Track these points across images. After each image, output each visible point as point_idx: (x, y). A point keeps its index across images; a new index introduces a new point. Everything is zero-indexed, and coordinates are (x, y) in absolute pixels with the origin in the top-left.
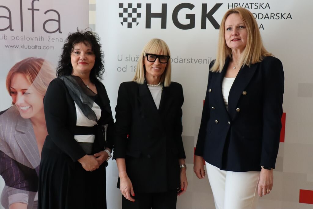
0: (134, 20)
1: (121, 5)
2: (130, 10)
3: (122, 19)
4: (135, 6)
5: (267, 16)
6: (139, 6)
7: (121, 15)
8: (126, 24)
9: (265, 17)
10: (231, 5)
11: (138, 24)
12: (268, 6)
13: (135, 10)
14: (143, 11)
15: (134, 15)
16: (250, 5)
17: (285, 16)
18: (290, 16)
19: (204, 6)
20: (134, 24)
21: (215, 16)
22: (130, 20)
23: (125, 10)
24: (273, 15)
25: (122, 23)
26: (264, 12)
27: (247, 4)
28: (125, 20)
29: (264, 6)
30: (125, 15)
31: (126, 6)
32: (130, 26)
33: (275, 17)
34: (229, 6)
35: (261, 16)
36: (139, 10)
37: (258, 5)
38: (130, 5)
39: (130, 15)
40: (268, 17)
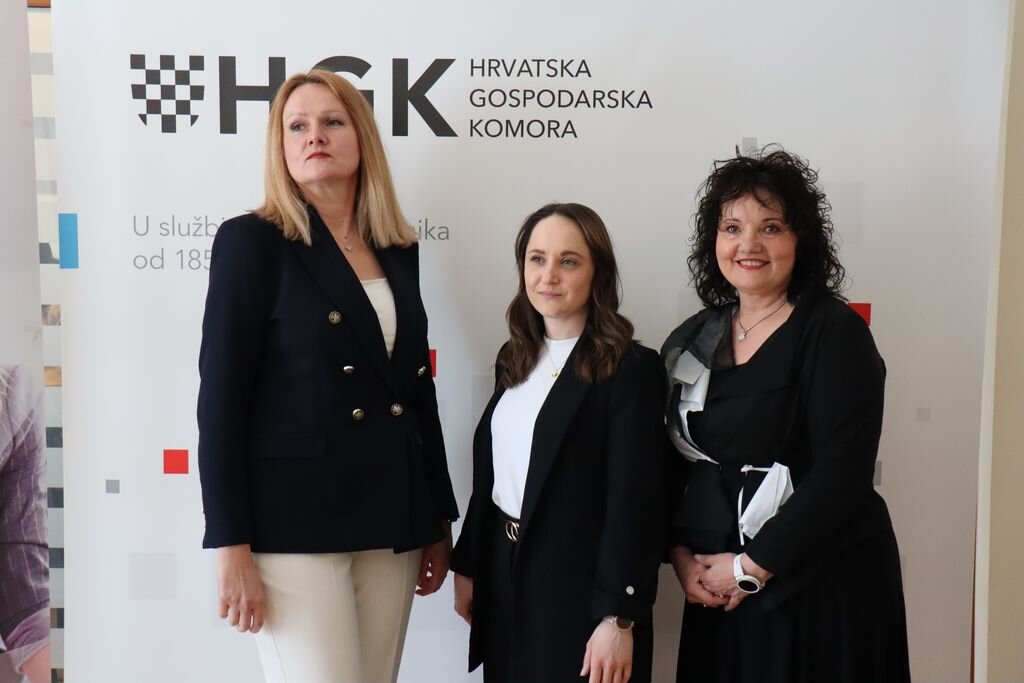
0: (183, 108)
1: (137, 61)
2: (167, 77)
3: (141, 106)
4: (182, 64)
5: (582, 99)
6: (197, 63)
7: (138, 92)
8: (155, 120)
9: (578, 102)
10: (478, 63)
11: (194, 119)
12: (584, 69)
13: (182, 77)
14: (208, 78)
15: (183, 93)
16: (533, 66)
17: (634, 99)
18: (646, 100)
19: (400, 67)
20: (182, 121)
21: (432, 95)
22: (168, 107)
23: (153, 77)
24: (599, 95)
25: (143, 118)
26: (576, 85)
27: (525, 61)
28: (153, 107)
29: (573, 68)
30: (154, 92)
31: (153, 64)
32: (169, 125)
33: (606, 101)
34: (473, 67)
35: (566, 99)
36: (196, 78)
37: (558, 66)
38: (167, 62)
39: (168, 92)
40: (587, 102)
